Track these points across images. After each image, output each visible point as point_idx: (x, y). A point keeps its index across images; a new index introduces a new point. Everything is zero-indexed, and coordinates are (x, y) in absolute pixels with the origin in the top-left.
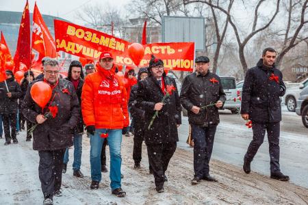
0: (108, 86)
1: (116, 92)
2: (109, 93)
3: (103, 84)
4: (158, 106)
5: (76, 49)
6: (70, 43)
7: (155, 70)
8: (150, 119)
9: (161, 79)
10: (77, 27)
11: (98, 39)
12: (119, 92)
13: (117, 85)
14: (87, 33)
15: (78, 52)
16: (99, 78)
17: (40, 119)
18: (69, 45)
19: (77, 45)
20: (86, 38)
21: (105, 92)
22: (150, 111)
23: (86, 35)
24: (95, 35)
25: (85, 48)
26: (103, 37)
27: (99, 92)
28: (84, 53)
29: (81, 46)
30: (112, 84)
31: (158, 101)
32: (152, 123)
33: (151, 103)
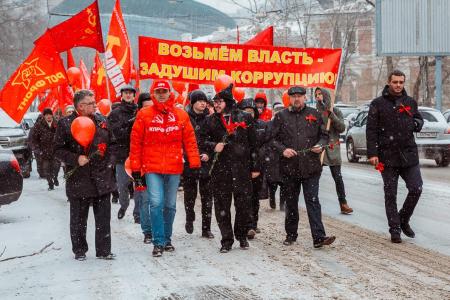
0: (162, 122)
1: (171, 129)
2: (162, 130)
3: (156, 119)
4: (219, 147)
5: (173, 72)
10: (171, 43)
11: (200, 53)
12: (177, 128)
13: (172, 120)
14: (185, 47)
15: (176, 75)
17: (83, 160)
18: (163, 70)
19: (175, 67)
20: (184, 55)
21: (157, 129)
23: (184, 51)
24: (195, 49)
25: (185, 69)
26: (207, 49)
28: (185, 76)
29: (180, 68)
30: (166, 119)
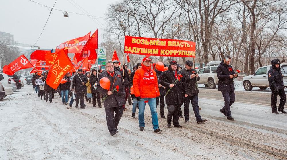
0: (148, 75)
1: (151, 78)
2: (149, 79)
3: (145, 74)
4: (172, 85)
5: (137, 50)
6: (134, 48)
7: (173, 67)
8: (167, 91)
9: (175, 71)
10: (137, 38)
11: (148, 42)
12: (153, 78)
13: (152, 74)
14: (142, 40)
15: (138, 52)
16: (143, 71)
18: (133, 49)
19: (138, 48)
20: (142, 43)
21: (147, 79)
22: (168, 88)
23: (141, 41)
24: (146, 40)
25: (142, 49)
26: (151, 41)
27: (144, 78)
28: (142, 52)
29: (140, 48)
30: (149, 74)
31: (172, 83)
32: (167, 93)
33: (169, 83)
